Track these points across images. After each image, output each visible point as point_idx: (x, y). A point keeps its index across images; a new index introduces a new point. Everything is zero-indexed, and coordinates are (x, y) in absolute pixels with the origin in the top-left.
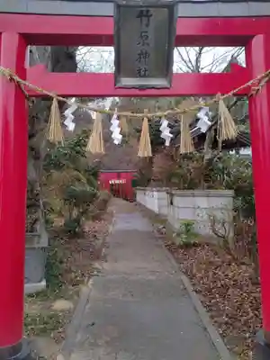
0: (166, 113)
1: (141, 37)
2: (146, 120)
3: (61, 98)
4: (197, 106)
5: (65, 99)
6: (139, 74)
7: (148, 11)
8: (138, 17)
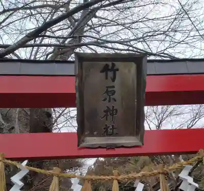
0: (139, 175)
1: (107, 92)
2: (115, 182)
3: (10, 161)
4: (176, 165)
5: (14, 163)
6: (106, 133)
7: (113, 65)
8: (102, 72)
